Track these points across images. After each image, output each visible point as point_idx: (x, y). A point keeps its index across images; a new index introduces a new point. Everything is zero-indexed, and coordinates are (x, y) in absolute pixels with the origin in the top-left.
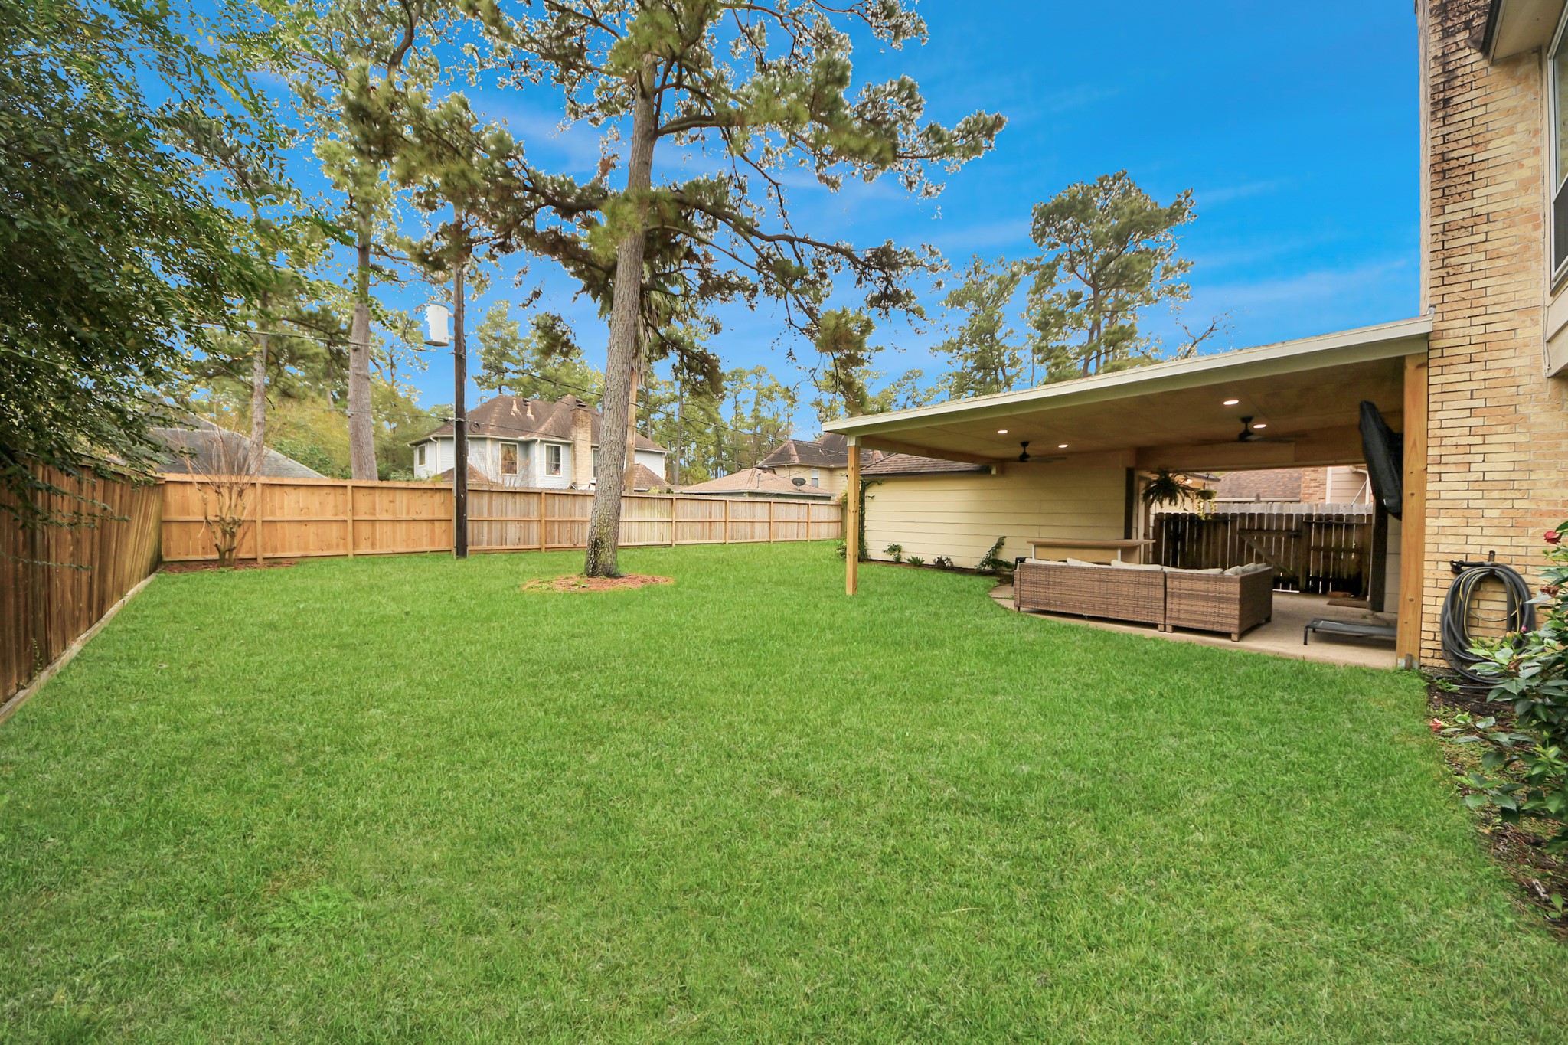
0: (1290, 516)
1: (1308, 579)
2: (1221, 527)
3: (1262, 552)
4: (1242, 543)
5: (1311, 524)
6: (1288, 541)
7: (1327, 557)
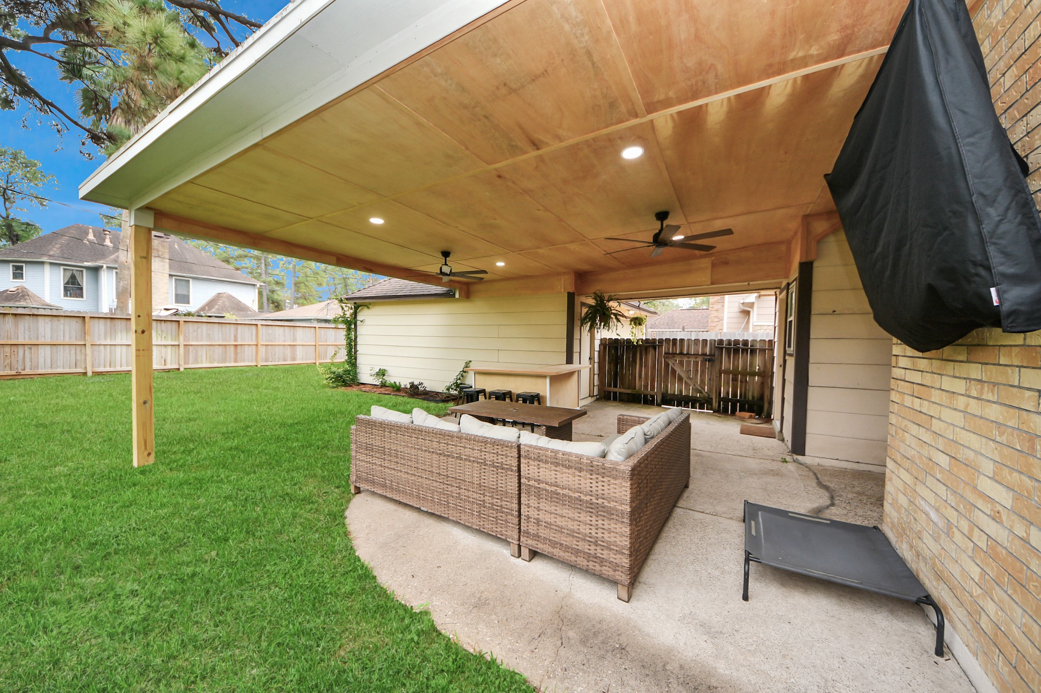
0: (705, 341)
1: (720, 399)
2: (651, 351)
3: (683, 375)
4: (667, 365)
5: (722, 348)
6: (703, 365)
7: (735, 380)
